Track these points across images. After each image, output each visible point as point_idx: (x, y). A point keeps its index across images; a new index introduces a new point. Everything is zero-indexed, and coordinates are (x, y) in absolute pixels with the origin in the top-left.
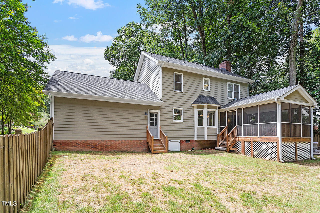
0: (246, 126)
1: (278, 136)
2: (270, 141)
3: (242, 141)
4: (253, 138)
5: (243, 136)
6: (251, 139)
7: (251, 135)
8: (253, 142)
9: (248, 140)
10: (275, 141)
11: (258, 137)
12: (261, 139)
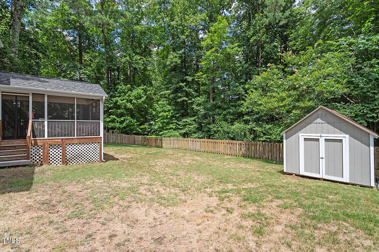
0: (52, 122)
1: (101, 136)
2: (92, 141)
3: (44, 144)
4: (66, 139)
5: (46, 137)
6: (62, 141)
7: (62, 136)
8: (66, 144)
9: (58, 142)
10: (97, 141)
11: (76, 137)
12: (80, 140)
